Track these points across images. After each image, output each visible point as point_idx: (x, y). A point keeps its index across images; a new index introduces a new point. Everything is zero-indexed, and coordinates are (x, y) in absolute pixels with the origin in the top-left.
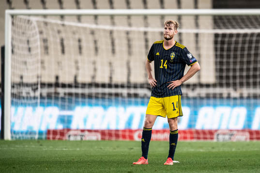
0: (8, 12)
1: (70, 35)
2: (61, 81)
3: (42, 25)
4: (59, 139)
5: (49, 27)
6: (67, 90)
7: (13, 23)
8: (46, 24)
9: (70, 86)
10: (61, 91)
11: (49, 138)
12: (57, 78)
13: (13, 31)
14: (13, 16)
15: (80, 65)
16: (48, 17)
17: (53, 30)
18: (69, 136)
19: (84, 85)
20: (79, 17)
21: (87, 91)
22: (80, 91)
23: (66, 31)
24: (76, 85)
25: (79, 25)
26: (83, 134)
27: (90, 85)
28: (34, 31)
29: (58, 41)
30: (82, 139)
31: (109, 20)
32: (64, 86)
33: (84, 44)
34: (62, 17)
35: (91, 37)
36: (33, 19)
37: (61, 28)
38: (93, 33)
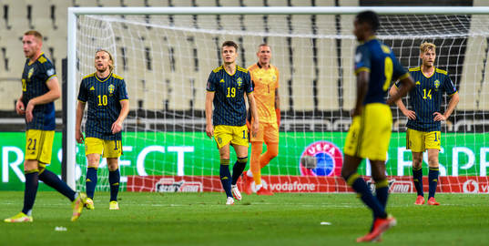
0: (72, 10)
1: (160, 42)
2: (146, 107)
3: (120, 28)
4: (144, 190)
5: (129, 30)
6: (156, 121)
7: (79, 27)
8: (125, 27)
9: (160, 115)
10: (147, 122)
11: (130, 189)
12: (140, 103)
13: (80, 38)
14: (78, 16)
15: (173, 85)
16: (127, 17)
17: (135, 35)
18: (159, 186)
19: (179, 114)
20: (171, 17)
21: (183, 122)
22: (174, 122)
23: (153, 37)
24: (168, 113)
25: (173, 28)
26: (178, 183)
27: (189, 113)
28: (108, 38)
29: (143, 51)
30: (176, 190)
31: (215, 21)
32: (151, 115)
33: (178, 55)
34: (147, 16)
35: (189, 46)
36: (107, 19)
37: (147, 33)
38: (191, 39)
